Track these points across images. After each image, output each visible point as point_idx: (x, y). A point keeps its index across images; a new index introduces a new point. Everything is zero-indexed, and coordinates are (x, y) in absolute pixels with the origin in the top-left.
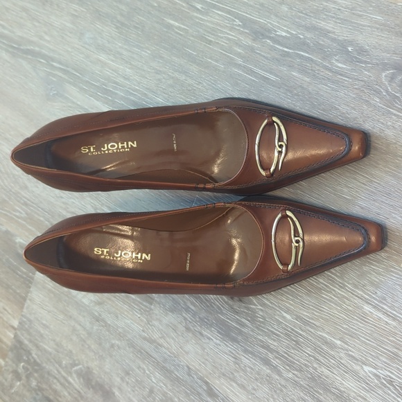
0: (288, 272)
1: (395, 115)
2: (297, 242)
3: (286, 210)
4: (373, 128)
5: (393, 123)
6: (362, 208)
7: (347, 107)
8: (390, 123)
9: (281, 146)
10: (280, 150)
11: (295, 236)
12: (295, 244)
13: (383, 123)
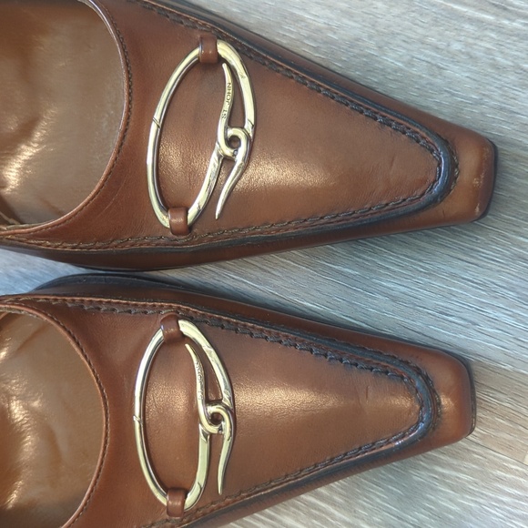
0: (183, 512)
1: (471, 20)
2: (215, 419)
3: (177, 319)
4: (410, 64)
5: (467, 45)
6: (394, 299)
7: (327, 12)
8: (456, 46)
9: (232, 142)
10: (228, 152)
11: (208, 402)
12: (206, 426)
13: (436, 49)
